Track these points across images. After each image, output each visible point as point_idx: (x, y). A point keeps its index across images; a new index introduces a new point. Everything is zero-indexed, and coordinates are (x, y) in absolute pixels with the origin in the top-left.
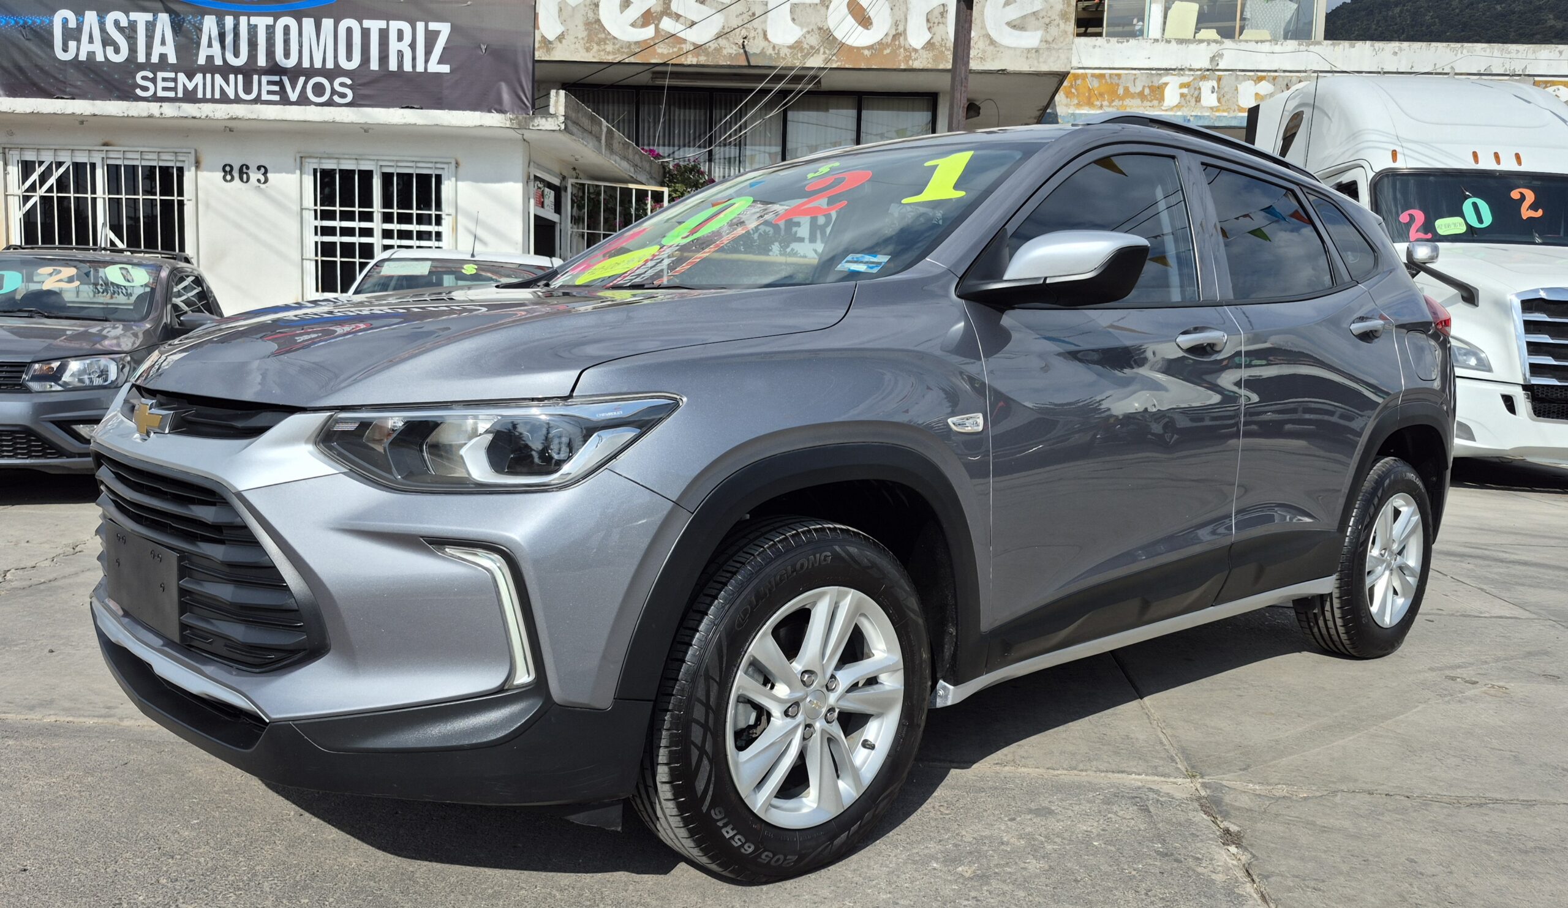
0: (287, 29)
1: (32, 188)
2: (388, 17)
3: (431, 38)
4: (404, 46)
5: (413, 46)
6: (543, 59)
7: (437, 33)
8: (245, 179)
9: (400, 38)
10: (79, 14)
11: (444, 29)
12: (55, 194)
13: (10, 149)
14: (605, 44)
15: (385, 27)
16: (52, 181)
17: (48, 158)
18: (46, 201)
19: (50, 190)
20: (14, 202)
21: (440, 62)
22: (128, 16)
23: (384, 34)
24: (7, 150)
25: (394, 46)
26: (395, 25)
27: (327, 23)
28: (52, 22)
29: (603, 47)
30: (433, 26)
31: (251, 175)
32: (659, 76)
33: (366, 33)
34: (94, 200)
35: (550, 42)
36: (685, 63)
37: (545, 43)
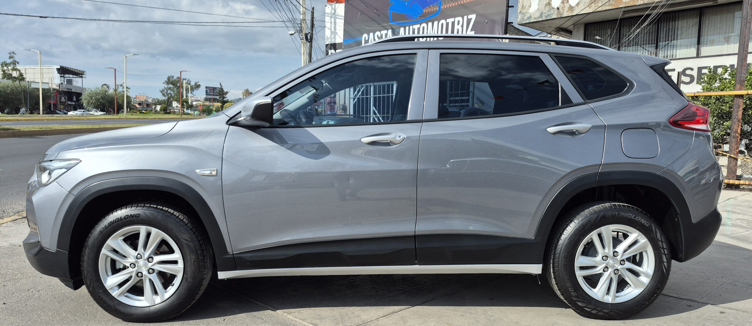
0: (424, 28)
1: (355, 96)
2: (455, 16)
3: (469, 21)
4: (459, 27)
5: (462, 26)
6: (569, 15)
7: (471, 19)
9: (458, 24)
10: (369, 35)
11: (473, 17)
12: (361, 97)
14: (598, 3)
15: (454, 21)
16: (360, 93)
18: (359, 99)
19: (360, 96)
20: (352, 100)
21: (471, 30)
22: (380, 33)
23: (453, 23)
25: (456, 27)
26: (457, 19)
27: (436, 23)
28: (362, 39)
29: (597, 5)
30: (470, 17)
32: (627, 12)
33: (447, 24)
35: (573, 7)
36: (637, 4)
37: (571, 8)
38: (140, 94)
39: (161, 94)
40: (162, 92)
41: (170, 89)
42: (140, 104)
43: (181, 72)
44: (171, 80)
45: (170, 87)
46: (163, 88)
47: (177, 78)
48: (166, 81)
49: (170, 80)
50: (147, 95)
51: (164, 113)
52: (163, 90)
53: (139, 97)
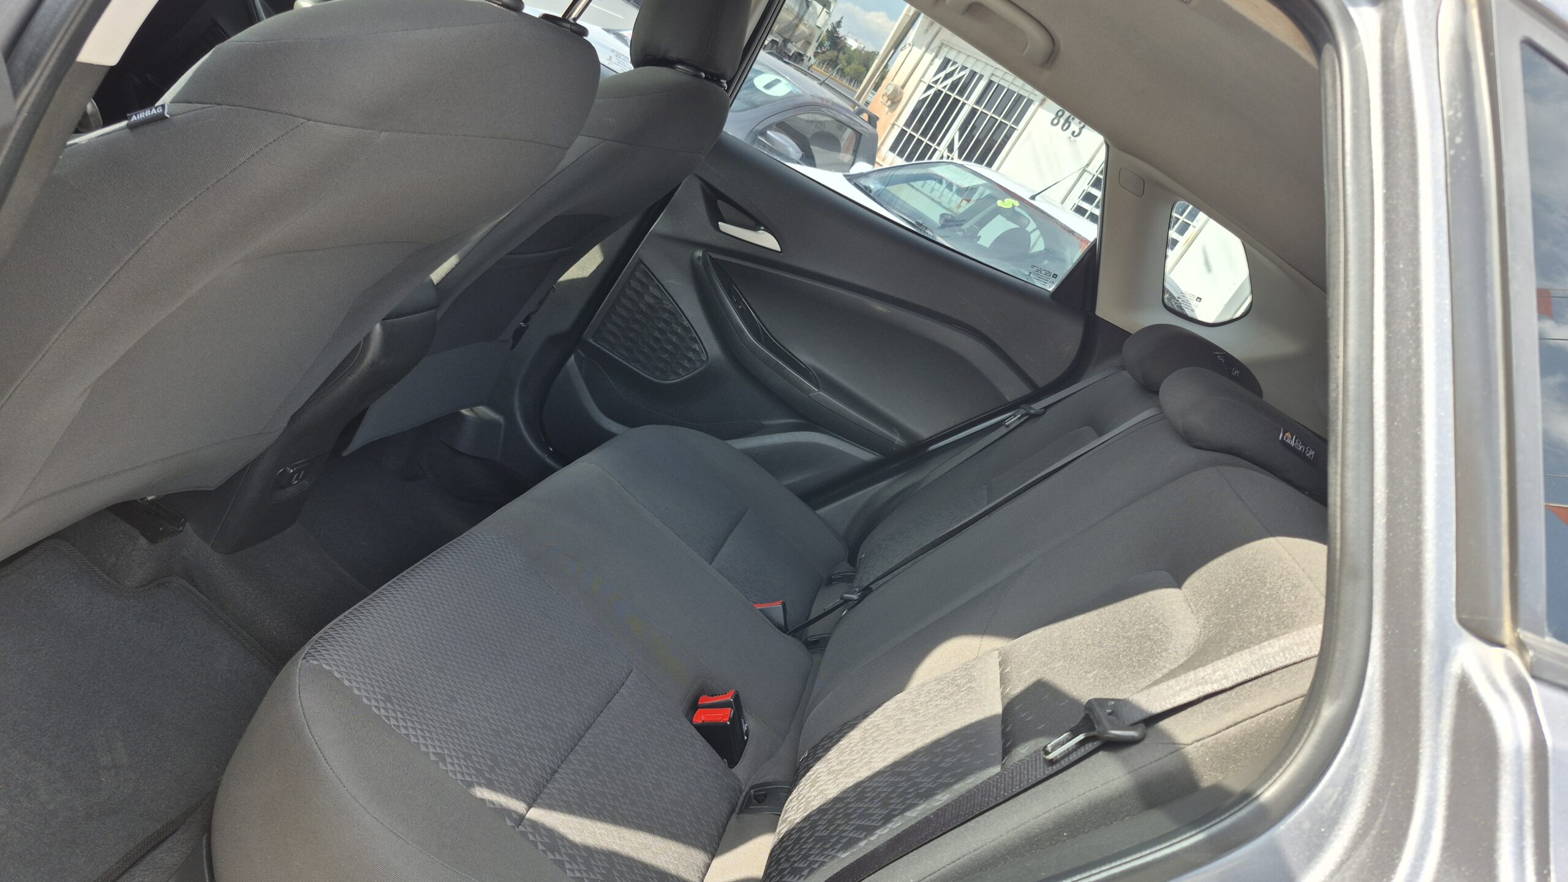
8: (1065, 128)
13: (946, 45)
17: (961, 61)
24: (944, 46)
31: (1072, 125)
34: (964, 104)
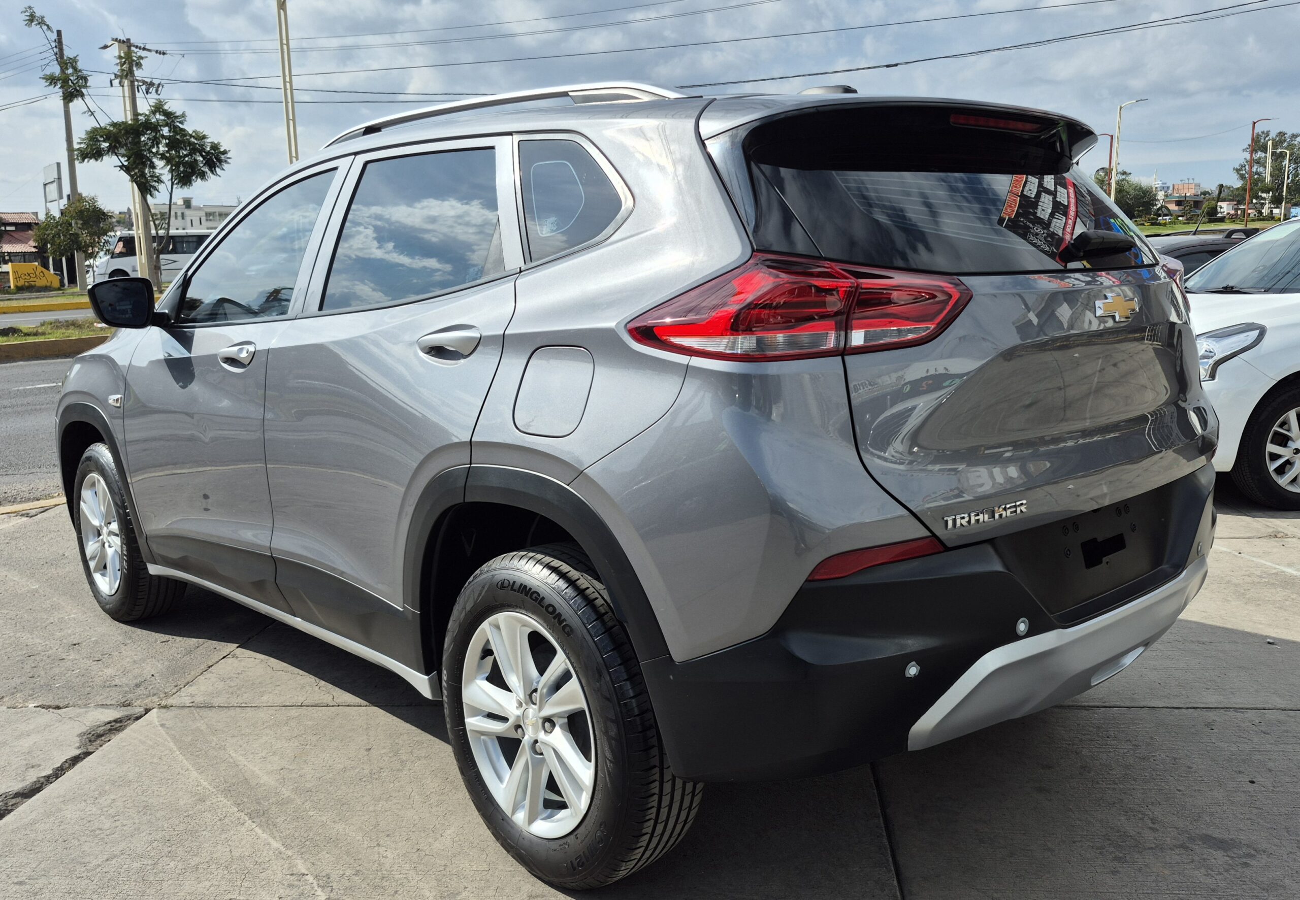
38: (1182, 181)
39: (1235, 176)
40: (1238, 170)
41: (1258, 163)
42: (1179, 203)
43: (1254, 123)
44: (1262, 141)
45: (1260, 158)
46: (1243, 162)
47: (1277, 136)
48: (1249, 145)
49: (1260, 141)
50: (1197, 181)
51: (1207, 220)
52: (1243, 166)
53: (1181, 187)
